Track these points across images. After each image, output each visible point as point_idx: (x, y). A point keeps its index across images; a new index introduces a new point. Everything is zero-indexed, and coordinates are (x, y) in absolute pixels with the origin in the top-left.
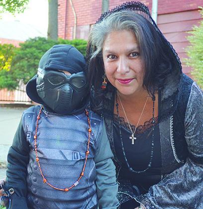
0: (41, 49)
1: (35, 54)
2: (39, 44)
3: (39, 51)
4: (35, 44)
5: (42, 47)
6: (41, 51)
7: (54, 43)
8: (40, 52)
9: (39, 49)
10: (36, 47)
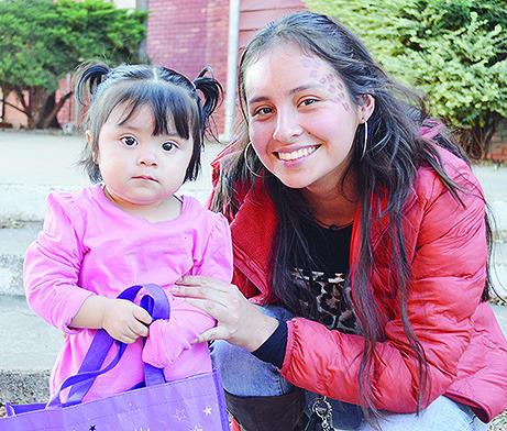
0: (24, 17)
1: (13, 26)
2: (20, 7)
3: (21, 20)
4: (11, 8)
5: (26, 13)
6: (24, 20)
7: (47, 5)
8: (21, 23)
9: (19, 17)
10: (14, 12)
